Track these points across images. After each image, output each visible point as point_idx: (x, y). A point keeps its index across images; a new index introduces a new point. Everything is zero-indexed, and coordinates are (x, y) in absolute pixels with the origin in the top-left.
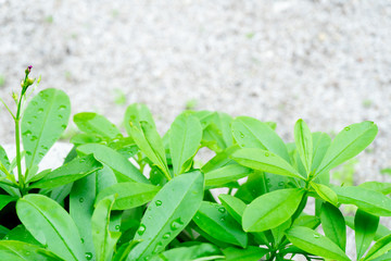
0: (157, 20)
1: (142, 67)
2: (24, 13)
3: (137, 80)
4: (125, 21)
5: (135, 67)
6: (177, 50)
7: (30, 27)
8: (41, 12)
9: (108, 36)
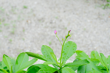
0: (97, 33)
1: (91, 45)
2: (59, 26)
3: (89, 49)
4: (87, 32)
5: (89, 45)
6: (102, 42)
7: (60, 30)
8: (64, 26)
9: (82, 35)
